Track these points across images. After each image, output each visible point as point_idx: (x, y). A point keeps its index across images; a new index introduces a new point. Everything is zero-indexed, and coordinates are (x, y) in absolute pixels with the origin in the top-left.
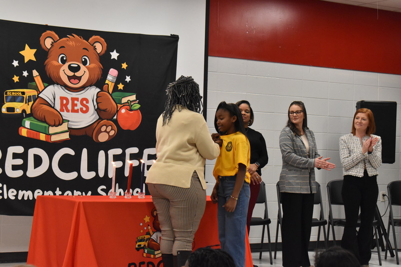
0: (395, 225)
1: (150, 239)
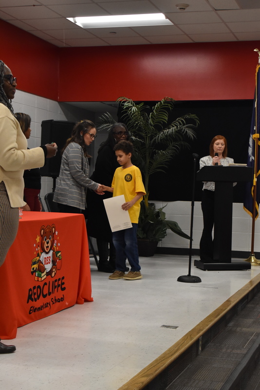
1: (39, 260)
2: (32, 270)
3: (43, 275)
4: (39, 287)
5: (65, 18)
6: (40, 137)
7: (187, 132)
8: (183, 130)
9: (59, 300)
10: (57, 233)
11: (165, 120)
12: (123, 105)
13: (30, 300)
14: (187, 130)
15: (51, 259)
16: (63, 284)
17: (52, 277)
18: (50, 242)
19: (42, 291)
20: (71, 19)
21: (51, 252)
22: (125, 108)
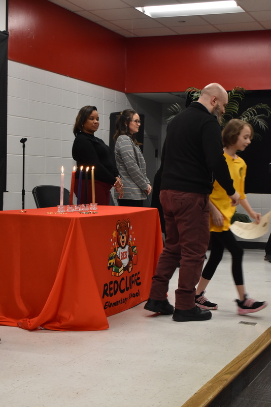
1: (116, 255)
2: (109, 265)
3: (120, 270)
4: (116, 282)
5: (134, 8)
6: (109, 129)
7: (258, 122)
8: (254, 121)
9: (134, 295)
10: (131, 227)
11: (236, 110)
12: (193, 96)
13: (105, 295)
14: (258, 120)
15: (127, 254)
16: (139, 278)
17: (129, 272)
18: (125, 237)
19: (119, 287)
20: (140, 9)
21: (127, 247)
22: (194, 98)
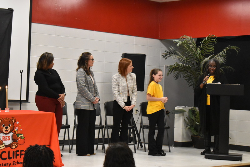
0: (144, 128)
3: (1, 146)
10: (18, 123)
11: (213, 50)
15: (11, 138)
17: (13, 149)
18: (9, 128)
19: (0, 156)
